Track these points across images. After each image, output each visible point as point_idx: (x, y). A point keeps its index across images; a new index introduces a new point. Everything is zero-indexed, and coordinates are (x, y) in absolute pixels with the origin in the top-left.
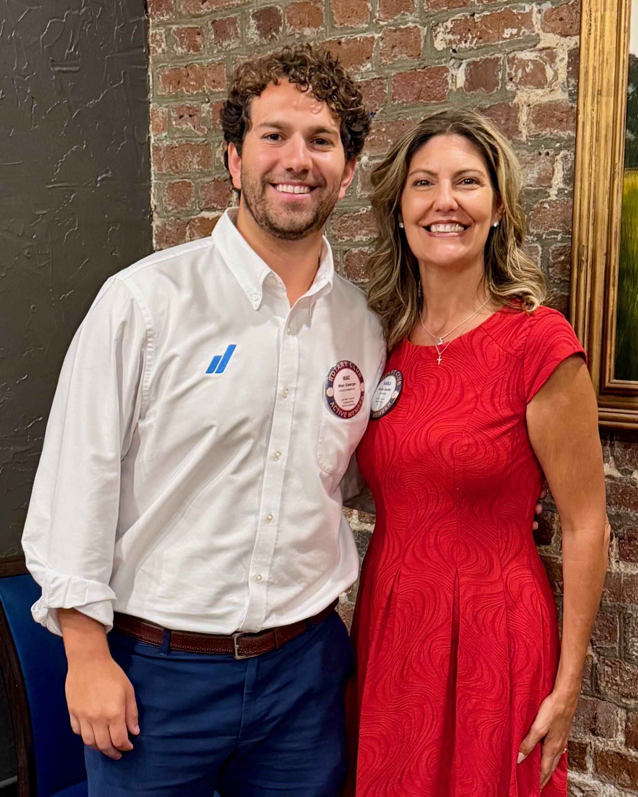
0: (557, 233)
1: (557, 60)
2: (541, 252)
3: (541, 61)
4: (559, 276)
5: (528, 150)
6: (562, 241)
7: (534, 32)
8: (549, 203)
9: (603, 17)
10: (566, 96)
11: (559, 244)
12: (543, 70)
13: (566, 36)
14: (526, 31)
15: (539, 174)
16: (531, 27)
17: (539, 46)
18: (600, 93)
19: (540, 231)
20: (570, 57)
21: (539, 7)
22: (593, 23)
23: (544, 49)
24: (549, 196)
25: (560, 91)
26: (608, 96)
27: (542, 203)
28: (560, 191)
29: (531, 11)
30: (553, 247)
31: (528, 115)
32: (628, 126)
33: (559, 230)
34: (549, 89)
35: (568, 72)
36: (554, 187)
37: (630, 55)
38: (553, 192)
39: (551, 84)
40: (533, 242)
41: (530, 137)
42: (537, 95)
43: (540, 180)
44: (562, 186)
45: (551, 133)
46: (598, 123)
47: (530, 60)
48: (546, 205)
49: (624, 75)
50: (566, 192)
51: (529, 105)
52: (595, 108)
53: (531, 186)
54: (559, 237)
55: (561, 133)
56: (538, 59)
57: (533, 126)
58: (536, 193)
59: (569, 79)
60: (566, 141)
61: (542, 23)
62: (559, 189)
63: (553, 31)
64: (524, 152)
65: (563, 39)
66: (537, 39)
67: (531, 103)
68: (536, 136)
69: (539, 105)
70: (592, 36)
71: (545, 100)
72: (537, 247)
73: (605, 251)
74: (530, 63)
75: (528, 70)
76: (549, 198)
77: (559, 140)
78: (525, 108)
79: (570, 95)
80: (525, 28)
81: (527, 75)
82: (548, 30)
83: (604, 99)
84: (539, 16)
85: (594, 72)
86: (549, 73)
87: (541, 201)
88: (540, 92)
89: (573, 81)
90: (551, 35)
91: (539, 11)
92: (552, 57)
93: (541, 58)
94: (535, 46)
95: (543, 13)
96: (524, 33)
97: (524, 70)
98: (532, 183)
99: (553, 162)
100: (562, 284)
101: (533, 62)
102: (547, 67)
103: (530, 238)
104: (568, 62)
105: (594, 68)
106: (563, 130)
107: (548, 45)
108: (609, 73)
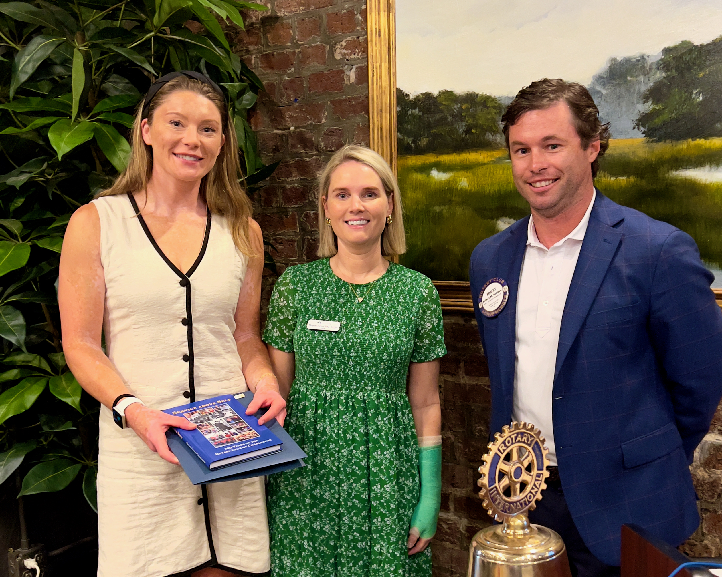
9: (380, 66)
18: (381, 111)
22: (375, 69)
26: (386, 112)
32: (399, 130)
37: (397, 89)
46: (382, 128)
49: (394, 101)
52: (379, 120)
70: (375, 77)
83: (384, 114)
85: (377, 98)
105: (377, 96)
108: (386, 99)
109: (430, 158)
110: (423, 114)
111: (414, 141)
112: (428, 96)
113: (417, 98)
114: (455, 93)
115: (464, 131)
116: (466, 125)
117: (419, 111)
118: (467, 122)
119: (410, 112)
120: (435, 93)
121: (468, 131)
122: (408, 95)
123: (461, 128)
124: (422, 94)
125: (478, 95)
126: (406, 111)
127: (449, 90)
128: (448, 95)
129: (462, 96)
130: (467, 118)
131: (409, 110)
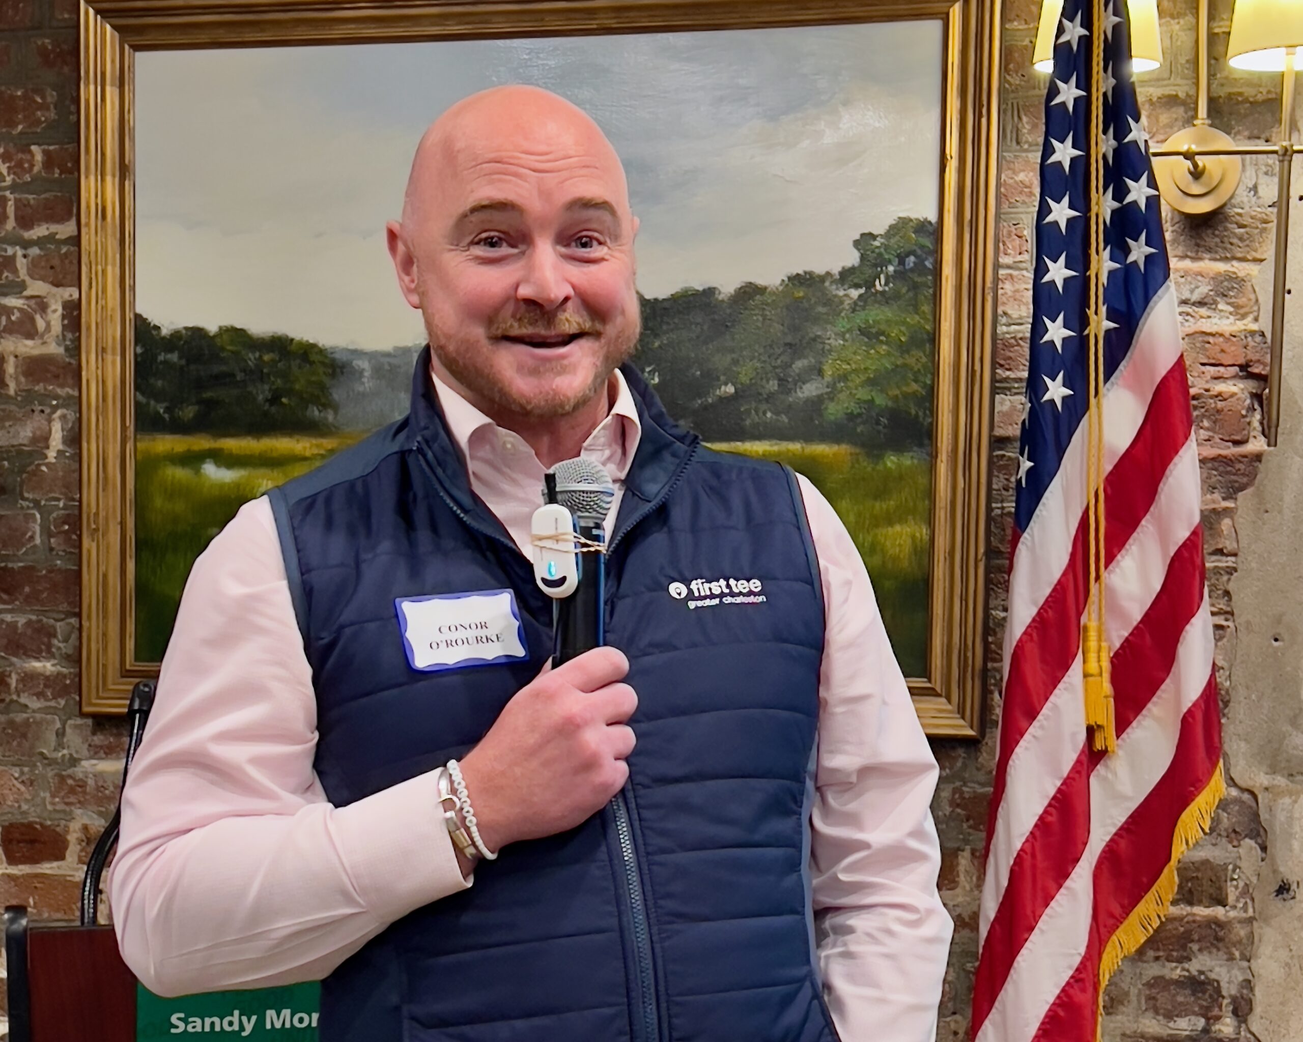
0: (58, 500)
1: (49, 311)
2: (39, 521)
3: (29, 310)
4: (62, 547)
5: (17, 405)
6: (64, 508)
7: (19, 277)
8: (47, 465)
9: (104, 272)
10: (61, 350)
11: (63, 512)
12: (33, 321)
13: (57, 285)
14: (10, 275)
15: (34, 433)
16: (15, 271)
17: (25, 293)
18: (104, 350)
19: (37, 497)
20: (64, 308)
21: (24, 252)
22: (93, 276)
23: (32, 297)
24: (46, 457)
25: (54, 344)
26: (114, 354)
27: (39, 465)
28: (60, 452)
29: (14, 255)
30: (54, 515)
31: (16, 367)
32: (137, 388)
33: (61, 496)
34: (40, 341)
35: (63, 326)
36: (51, 448)
37: (137, 315)
38: (51, 455)
39: (42, 336)
40: (28, 508)
41: (20, 391)
42: (26, 346)
43: (34, 440)
44: (61, 447)
45: (45, 389)
46: (104, 383)
47: (15, 308)
48: (44, 468)
49: (131, 335)
50: (67, 454)
51: (16, 357)
52: (100, 366)
53: (24, 445)
54: (61, 504)
55: (59, 391)
56: (25, 307)
57: (23, 379)
58: (30, 454)
59: (65, 333)
60: (64, 399)
61: (28, 269)
62: (59, 452)
63: (43, 279)
64: (13, 408)
65: (55, 290)
66: (23, 286)
67: (18, 354)
68: (28, 391)
69: (29, 358)
70: (93, 290)
71: (36, 352)
72: (34, 515)
73: (119, 519)
74: (15, 311)
75: (13, 318)
76: (47, 461)
77: (56, 397)
78: (11, 360)
79: (67, 349)
80: (8, 271)
81: (13, 322)
82: (37, 277)
83: (110, 358)
84: (24, 261)
85: (98, 327)
86: (41, 324)
87: (36, 462)
88: (29, 343)
89: (69, 335)
90: (40, 283)
91: (25, 256)
92: (43, 307)
93: (29, 306)
94: (21, 292)
95: (30, 258)
96: (7, 277)
97: (9, 318)
98: (25, 442)
99: (50, 421)
100: (68, 556)
101: (20, 310)
102: (38, 318)
103: (25, 504)
104: (63, 315)
105: (97, 324)
106: (62, 386)
107: (36, 293)
108: (114, 331)
109: (201, 443)
110: (188, 362)
111: (167, 410)
112: (197, 333)
113: (176, 335)
114: (250, 332)
115: (267, 400)
116: (270, 390)
117: (180, 358)
118: (273, 383)
119: (161, 358)
120: (212, 328)
121: (274, 399)
122: (157, 328)
123: (262, 393)
124: (186, 328)
125: (292, 340)
126: (155, 357)
127: (238, 326)
128: (237, 334)
129: (263, 339)
130: (272, 379)
131: (160, 354)
